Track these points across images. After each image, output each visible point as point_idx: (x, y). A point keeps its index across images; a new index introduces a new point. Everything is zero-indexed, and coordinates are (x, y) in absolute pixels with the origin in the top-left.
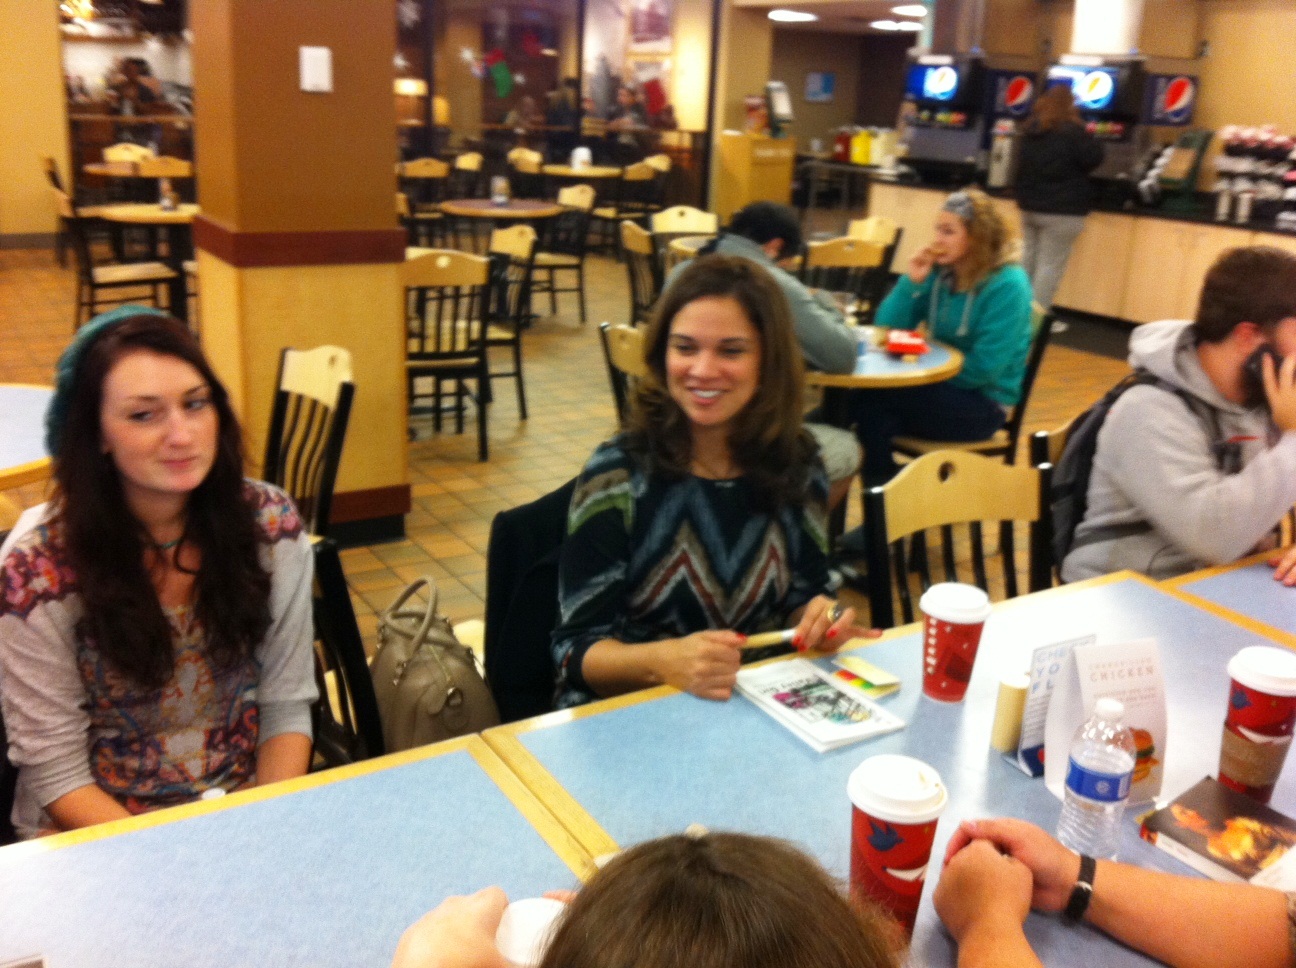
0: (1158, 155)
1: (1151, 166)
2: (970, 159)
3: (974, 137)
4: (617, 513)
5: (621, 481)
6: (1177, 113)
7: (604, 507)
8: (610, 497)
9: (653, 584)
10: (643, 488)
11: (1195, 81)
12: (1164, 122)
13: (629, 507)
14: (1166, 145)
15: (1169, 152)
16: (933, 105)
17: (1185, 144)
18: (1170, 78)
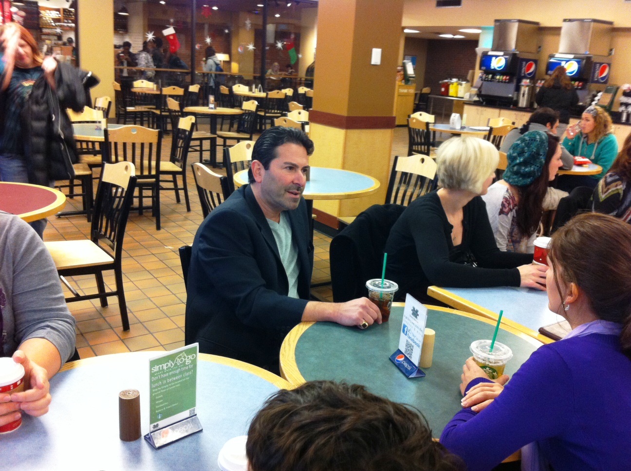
0: (595, 96)
1: (593, 100)
2: (510, 95)
3: (512, 86)
4: (619, 194)
5: (620, 185)
6: (603, 78)
7: (615, 192)
8: (617, 189)
9: (626, 215)
10: (625, 187)
11: (609, 65)
12: (597, 82)
13: (621, 192)
14: (599, 92)
15: (600, 94)
16: (495, 72)
17: (607, 91)
18: (601, 64)
